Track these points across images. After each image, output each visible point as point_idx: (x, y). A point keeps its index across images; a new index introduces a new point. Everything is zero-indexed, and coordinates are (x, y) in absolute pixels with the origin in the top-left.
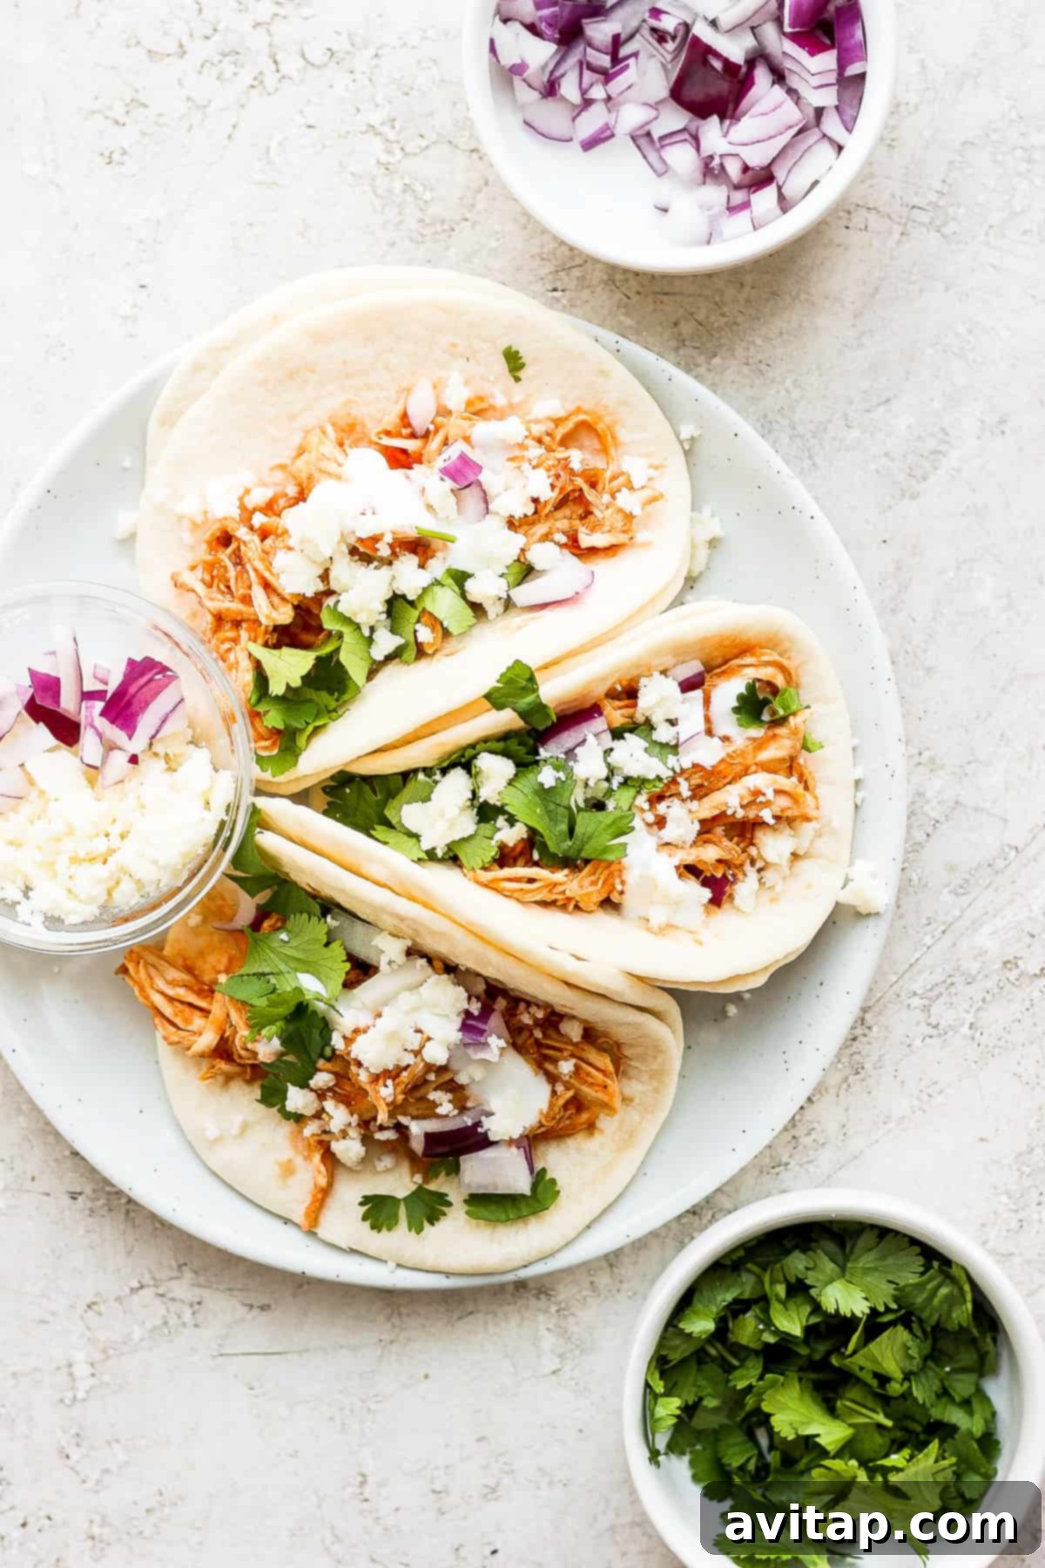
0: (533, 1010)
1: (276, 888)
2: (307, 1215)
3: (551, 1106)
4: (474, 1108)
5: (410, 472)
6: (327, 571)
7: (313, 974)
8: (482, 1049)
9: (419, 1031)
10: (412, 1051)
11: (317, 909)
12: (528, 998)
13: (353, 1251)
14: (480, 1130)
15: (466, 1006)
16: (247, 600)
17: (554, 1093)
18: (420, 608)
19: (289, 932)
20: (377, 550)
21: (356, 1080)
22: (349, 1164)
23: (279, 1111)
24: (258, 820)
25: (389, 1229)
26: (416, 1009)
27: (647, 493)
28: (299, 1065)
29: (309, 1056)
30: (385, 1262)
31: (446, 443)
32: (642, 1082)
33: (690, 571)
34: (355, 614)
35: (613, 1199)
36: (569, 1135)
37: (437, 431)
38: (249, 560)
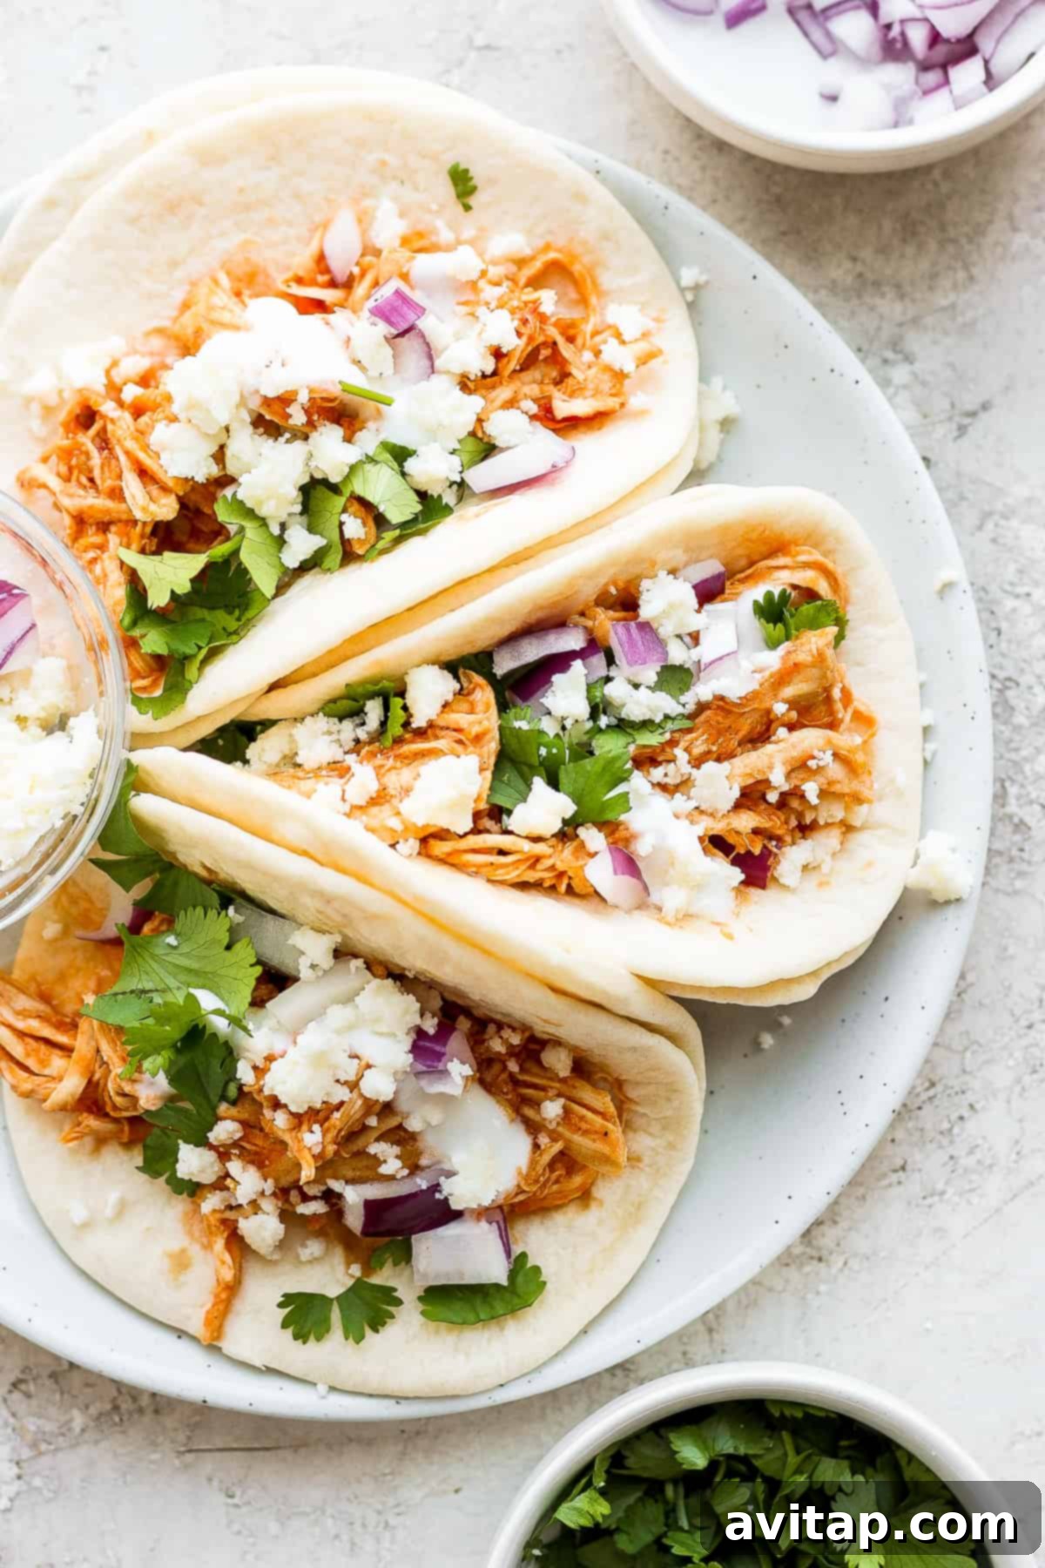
0: (506, 1033)
1: (157, 876)
2: (208, 1322)
3: (533, 1163)
4: (429, 1167)
5: (331, 317)
6: (222, 447)
7: (210, 989)
8: (440, 1079)
9: (355, 1056)
10: (346, 1083)
11: (215, 900)
12: (498, 1017)
13: (270, 1371)
14: (438, 1196)
15: (418, 1021)
16: (117, 494)
17: (536, 1146)
18: (347, 493)
19: (178, 935)
20: (289, 416)
21: (271, 1128)
22: (263, 1251)
23: (168, 1182)
24: (134, 780)
25: (318, 1339)
26: (350, 1028)
27: (642, 347)
28: (195, 1112)
29: (207, 1097)
30: (315, 1384)
31: (376, 284)
32: (651, 1134)
33: (696, 462)
34: (261, 503)
35: (615, 1294)
36: (558, 1208)
37: (363, 274)
38: (119, 441)
